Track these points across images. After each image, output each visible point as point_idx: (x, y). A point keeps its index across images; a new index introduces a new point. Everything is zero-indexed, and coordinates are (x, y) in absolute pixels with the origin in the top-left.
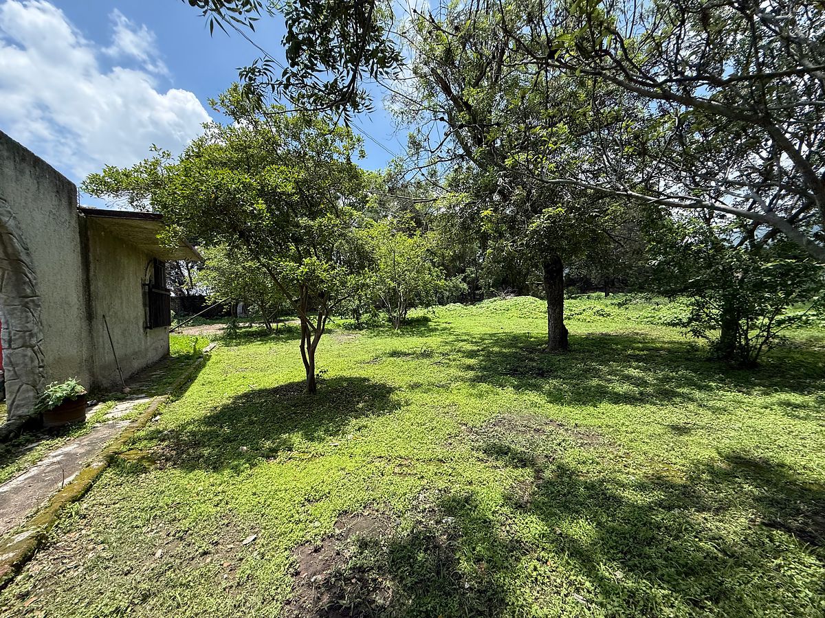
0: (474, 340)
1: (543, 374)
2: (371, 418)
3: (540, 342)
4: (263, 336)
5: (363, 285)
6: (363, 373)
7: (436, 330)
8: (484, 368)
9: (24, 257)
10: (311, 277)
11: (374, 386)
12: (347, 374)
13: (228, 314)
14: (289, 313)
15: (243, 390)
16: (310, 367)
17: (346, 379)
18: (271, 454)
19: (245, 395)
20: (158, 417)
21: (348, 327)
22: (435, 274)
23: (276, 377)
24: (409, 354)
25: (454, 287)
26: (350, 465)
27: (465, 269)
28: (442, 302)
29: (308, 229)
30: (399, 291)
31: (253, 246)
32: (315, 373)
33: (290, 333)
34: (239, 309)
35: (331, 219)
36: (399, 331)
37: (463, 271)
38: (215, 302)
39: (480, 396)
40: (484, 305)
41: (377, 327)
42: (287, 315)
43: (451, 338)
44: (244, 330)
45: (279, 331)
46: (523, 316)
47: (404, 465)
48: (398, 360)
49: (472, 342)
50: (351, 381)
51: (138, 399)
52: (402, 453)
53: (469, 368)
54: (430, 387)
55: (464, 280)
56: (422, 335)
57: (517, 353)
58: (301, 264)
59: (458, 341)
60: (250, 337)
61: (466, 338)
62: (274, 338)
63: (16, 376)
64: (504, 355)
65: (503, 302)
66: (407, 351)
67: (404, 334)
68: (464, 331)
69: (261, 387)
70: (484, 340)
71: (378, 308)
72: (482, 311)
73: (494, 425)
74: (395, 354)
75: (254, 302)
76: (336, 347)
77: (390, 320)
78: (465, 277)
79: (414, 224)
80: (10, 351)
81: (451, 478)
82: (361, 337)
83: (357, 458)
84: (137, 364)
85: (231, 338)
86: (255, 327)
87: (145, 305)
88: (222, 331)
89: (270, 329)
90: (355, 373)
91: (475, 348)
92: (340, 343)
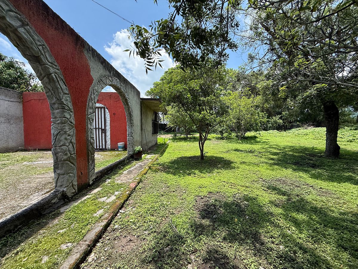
0: (279, 148)
1: (314, 166)
2: (223, 170)
3: (321, 152)
4: (185, 139)
5: (223, 121)
6: (222, 156)
7: (259, 142)
8: (280, 160)
9: (132, 113)
10: (204, 119)
11: (226, 161)
12: (215, 155)
13: (174, 131)
14: (194, 131)
15: (180, 156)
16: (202, 151)
17: (215, 157)
18: (189, 174)
19: (180, 158)
20: (158, 160)
21: (218, 138)
22: (261, 116)
23: (190, 153)
24: (243, 151)
25: (274, 122)
26: (213, 182)
27: (281, 113)
28: (265, 129)
29: (203, 101)
30: (242, 123)
31: (185, 108)
32: (204, 153)
33: (195, 139)
34: (177, 129)
35: (212, 97)
36: (241, 141)
37: (280, 114)
38: (170, 127)
39: (273, 170)
40: (291, 132)
41: (231, 139)
42: (193, 132)
43: (267, 146)
44: (178, 137)
45: (190, 138)
46: (316, 138)
47: (233, 185)
48: (238, 153)
49: (278, 149)
50: (216, 158)
51: (152, 154)
52: (233, 182)
53: (272, 159)
54: (250, 164)
55: (281, 118)
56: (252, 144)
57: (303, 156)
58: (201, 114)
59: (270, 148)
60: (181, 139)
61: (275, 147)
62: (189, 141)
63: (130, 144)
64: (295, 156)
65: (305, 130)
66: (242, 149)
67: (243, 143)
68: (275, 144)
69: (185, 156)
70: (285, 148)
71: (231, 131)
72: (289, 134)
73: (276, 181)
74: (237, 150)
75: (182, 126)
76: (212, 145)
77: (237, 136)
78: (281, 117)
79: (250, 93)
80: (129, 137)
81: (250, 192)
82: (223, 143)
83: (216, 180)
84: (150, 145)
85: (174, 139)
86: (182, 136)
87: (152, 127)
88: (172, 137)
89: (187, 137)
90: (218, 155)
91: (278, 152)
92: (214, 144)
